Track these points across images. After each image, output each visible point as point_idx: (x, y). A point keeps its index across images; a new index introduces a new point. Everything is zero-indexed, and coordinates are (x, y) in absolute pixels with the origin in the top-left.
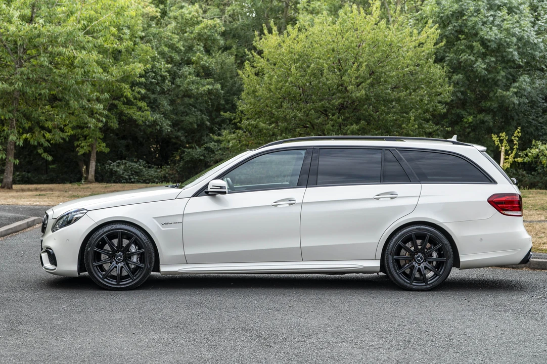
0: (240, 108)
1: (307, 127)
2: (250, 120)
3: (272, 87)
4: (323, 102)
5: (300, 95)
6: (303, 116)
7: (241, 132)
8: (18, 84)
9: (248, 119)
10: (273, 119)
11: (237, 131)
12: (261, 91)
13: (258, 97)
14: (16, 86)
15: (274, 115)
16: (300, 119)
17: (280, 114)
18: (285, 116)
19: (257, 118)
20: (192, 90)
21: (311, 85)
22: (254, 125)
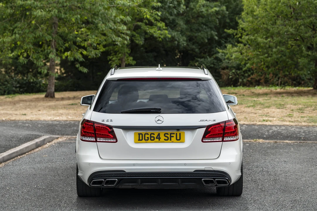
0: (241, 26)
1: (297, 40)
2: (250, 36)
3: (268, 7)
4: (311, 19)
5: (291, 13)
6: (294, 31)
7: (242, 45)
8: (55, 12)
9: (247, 35)
10: (268, 35)
11: (239, 45)
12: (258, 11)
13: (255, 16)
14: (53, 13)
15: (269, 30)
16: (292, 34)
17: (275, 29)
18: (279, 32)
19: (255, 34)
20: (202, 12)
21: (300, 4)
22: (253, 40)
